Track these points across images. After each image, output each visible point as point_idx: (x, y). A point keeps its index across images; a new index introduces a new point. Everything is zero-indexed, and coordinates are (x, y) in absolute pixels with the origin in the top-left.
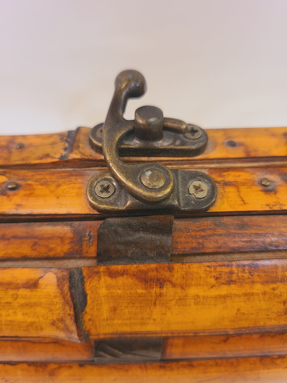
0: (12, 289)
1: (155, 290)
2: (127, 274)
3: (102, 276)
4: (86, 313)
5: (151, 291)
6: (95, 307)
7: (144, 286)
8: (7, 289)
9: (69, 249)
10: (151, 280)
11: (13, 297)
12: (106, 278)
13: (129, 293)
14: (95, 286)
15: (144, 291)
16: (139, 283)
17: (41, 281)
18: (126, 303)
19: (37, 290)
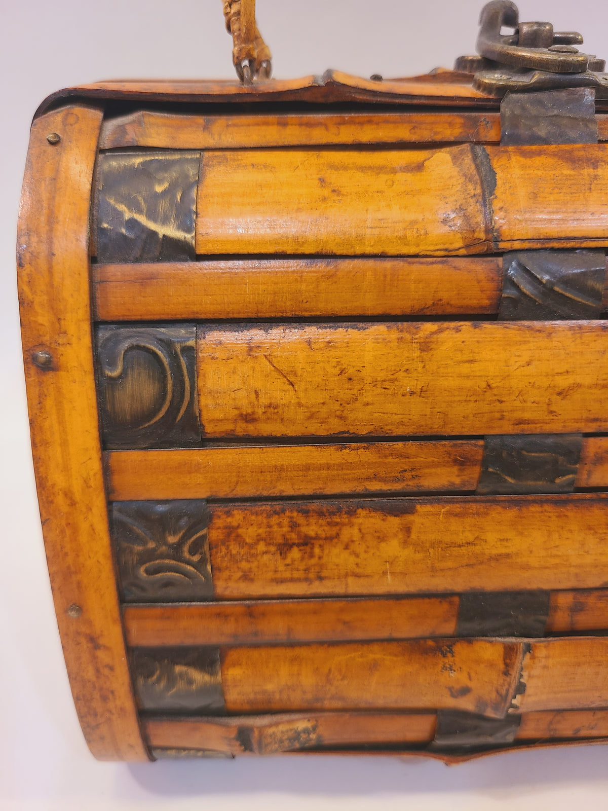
0: (385, 173)
1: (588, 171)
2: (545, 154)
3: (512, 156)
4: (496, 197)
5: (582, 172)
6: (507, 191)
7: (570, 167)
8: (378, 174)
9: (461, 133)
10: (579, 160)
11: (387, 184)
12: (518, 158)
13: (552, 176)
14: (505, 165)
15: (572, 172)
16: (564, 164)
17: (426, 163)
18: (549, 188)
19: (422, 173)
